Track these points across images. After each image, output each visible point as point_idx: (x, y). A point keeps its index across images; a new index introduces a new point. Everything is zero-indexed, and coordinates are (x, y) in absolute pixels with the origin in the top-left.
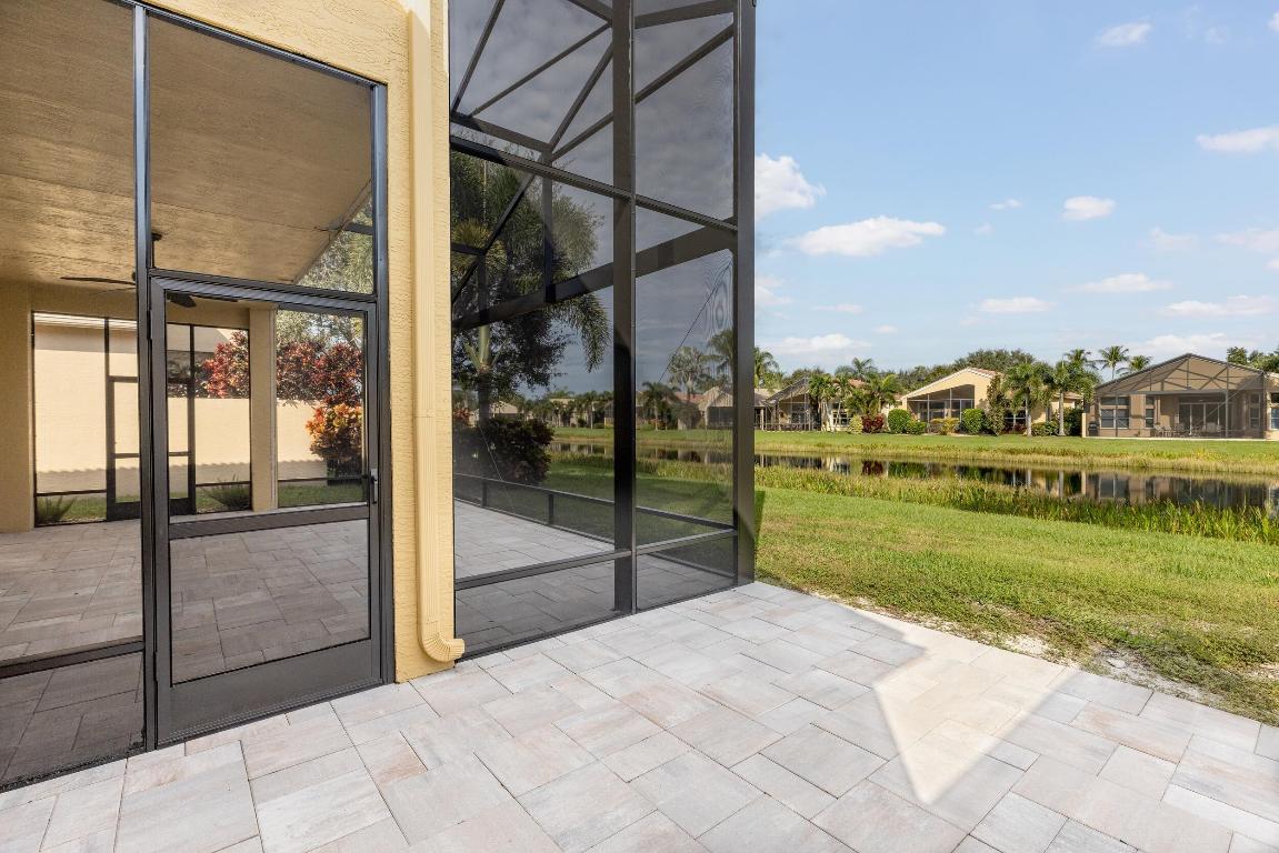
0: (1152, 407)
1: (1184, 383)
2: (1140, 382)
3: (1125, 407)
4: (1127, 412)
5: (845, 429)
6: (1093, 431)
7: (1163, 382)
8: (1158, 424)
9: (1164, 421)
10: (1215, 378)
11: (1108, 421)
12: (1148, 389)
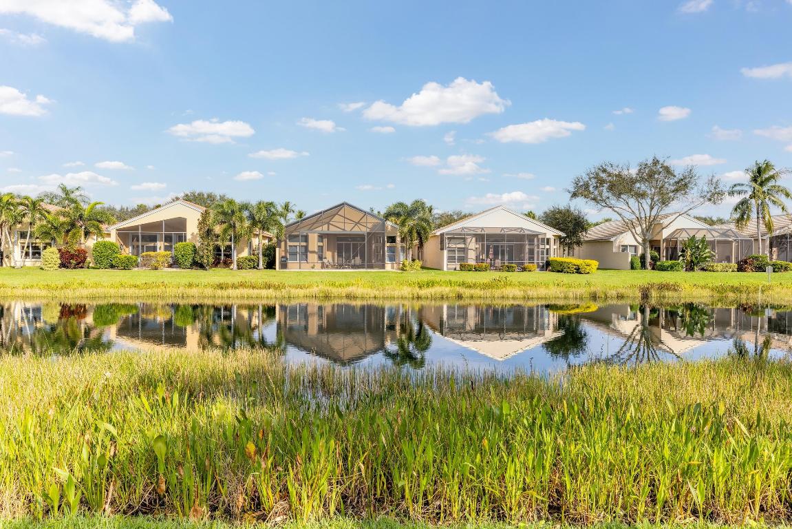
0: (321, 244)
1: (341, 226)
2: (314, 223)
3: (304, 244)
4: (306, 247)
5: (38, 264)
6: (284, 265)
7: (328, 223)
8: (325, 258)
9: (328, 255)
10: (358, 223)
11: (294, 254)
12: (320, 229)
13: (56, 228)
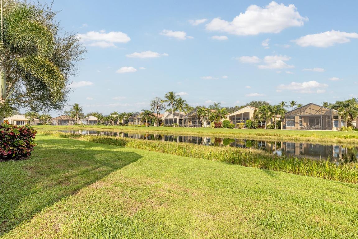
0: (301, 120)
1: (310, 112)
2: (297, 112)
3: (293, 120)
4: (294, 121)
5: (209, 127)
6: (284, 128)
7: (304, 112)
8: (303, 125)
9: (305, 124)
10: (318, 111)
11: (289, 124)
12: (299, 114)
13: (214, 117)
